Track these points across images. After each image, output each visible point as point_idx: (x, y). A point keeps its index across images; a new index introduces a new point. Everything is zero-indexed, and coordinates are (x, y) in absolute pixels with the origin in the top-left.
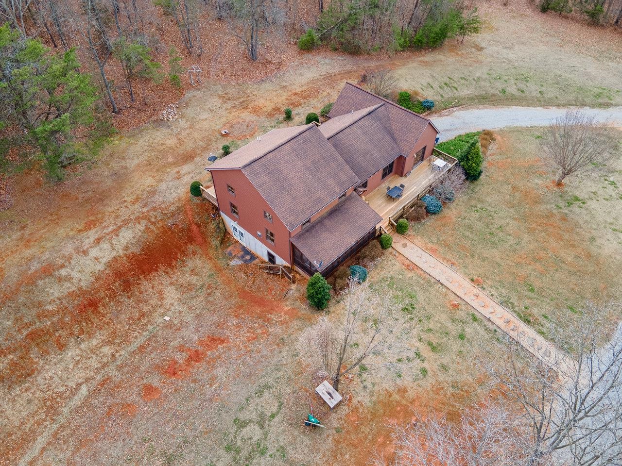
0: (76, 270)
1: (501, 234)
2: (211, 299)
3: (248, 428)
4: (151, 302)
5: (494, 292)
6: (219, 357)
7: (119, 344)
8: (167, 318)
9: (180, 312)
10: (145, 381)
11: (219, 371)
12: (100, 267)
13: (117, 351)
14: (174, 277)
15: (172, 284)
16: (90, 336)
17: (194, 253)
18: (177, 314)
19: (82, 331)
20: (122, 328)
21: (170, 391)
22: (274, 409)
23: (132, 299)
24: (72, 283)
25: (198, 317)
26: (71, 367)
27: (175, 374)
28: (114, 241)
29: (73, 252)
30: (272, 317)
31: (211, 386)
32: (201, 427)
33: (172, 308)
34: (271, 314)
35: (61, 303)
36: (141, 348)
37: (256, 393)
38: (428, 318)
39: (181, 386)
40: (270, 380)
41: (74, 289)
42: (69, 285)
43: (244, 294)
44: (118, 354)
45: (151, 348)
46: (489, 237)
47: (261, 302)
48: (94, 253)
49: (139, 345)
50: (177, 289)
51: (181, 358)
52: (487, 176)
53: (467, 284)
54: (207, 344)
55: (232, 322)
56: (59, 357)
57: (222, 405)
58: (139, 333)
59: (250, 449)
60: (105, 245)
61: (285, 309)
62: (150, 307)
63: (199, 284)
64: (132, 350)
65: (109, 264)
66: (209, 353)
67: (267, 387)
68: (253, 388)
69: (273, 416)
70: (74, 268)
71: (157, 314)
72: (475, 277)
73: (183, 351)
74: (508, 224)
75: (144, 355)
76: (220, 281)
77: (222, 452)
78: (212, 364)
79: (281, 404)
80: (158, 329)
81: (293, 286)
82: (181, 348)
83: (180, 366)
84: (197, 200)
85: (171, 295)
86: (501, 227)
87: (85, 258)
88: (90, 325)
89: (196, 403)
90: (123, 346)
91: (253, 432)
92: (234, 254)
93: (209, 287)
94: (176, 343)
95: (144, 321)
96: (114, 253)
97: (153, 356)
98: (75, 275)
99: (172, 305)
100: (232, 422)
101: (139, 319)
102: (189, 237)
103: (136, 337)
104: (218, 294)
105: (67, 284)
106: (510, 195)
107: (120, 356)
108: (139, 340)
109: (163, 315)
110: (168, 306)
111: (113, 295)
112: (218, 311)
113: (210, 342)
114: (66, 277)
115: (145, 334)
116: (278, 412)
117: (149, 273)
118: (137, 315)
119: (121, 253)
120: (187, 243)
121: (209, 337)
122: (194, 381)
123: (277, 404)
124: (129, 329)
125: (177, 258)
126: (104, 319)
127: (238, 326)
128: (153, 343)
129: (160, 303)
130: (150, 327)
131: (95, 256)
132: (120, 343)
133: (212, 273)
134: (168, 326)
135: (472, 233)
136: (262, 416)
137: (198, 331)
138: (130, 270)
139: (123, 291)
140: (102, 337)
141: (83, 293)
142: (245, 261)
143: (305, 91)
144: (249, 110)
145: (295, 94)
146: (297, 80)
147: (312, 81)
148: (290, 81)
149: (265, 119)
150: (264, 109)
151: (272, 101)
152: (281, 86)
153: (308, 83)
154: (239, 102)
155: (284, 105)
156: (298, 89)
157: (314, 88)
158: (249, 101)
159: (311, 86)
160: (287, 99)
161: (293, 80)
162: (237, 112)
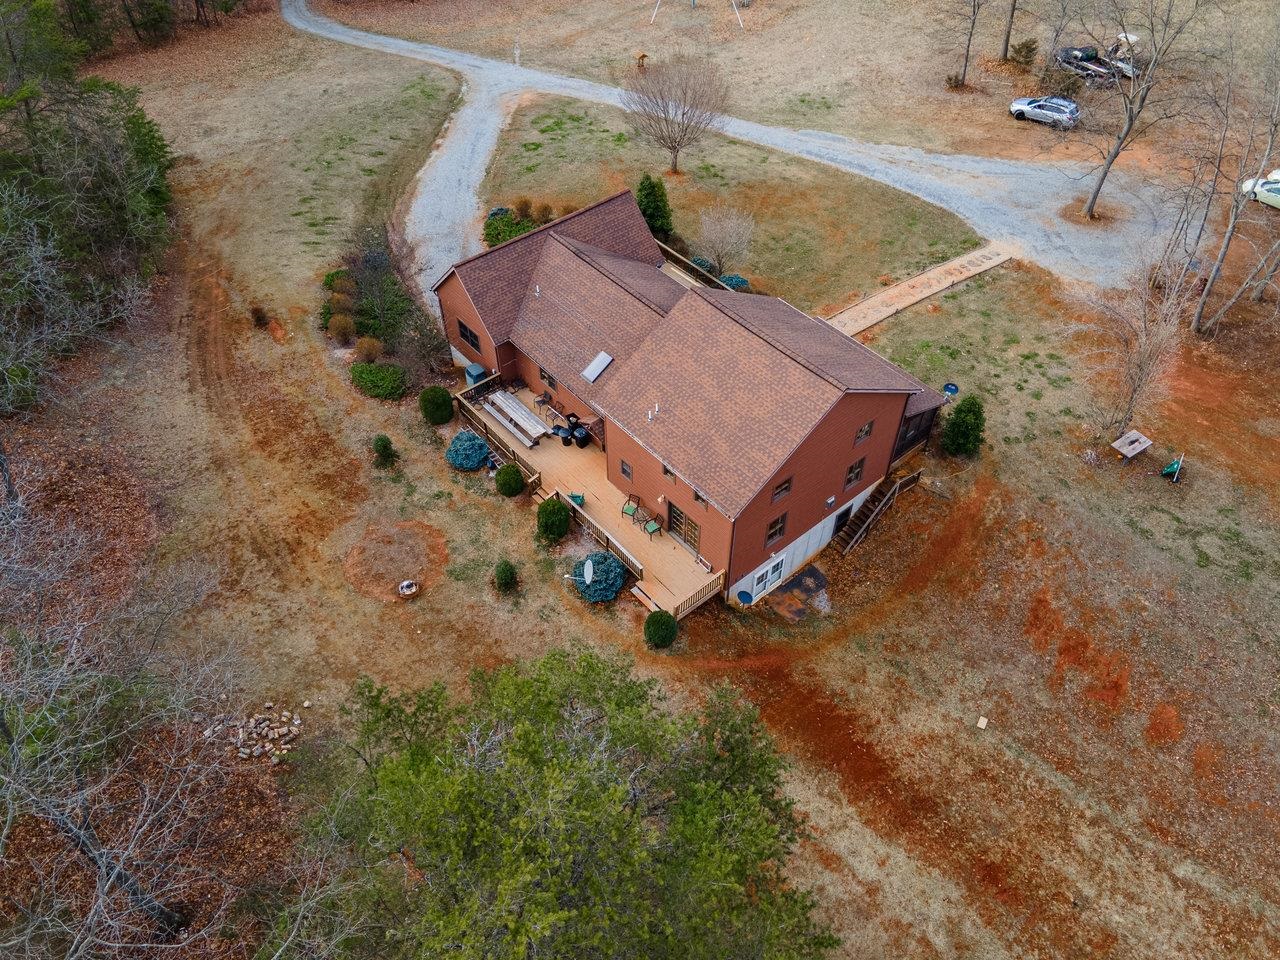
0: (924, 910)
1: (789, 242)
2: (925, 643)
3: (1208, 551)
4: (945, 760)
5: (901, 272)
6: (1079, 604)
7: (1064, 814)
8: (983, 723)
9: (963, 700)
10: (1140, 744)
11: (1111, 598)
12: (899, 856)
13: (1082, 816)
14: (875, 714)
15: (893, 719)
16: (1060, 879)
17: (811, 673)
18: (970, 704)
19: (1058, 896)
20: (1024, 814)
21: (1157, 687)
22: (1165, 517)
23: (949, 798)
24: (961, 918)
25: (972, 662)
26: (1143, 910)
27: (1116, 687)
28: (824, 824)
29: (878, 920)
30: (991, 516)
31: (1144, 608)
32: (1224, 616)
33: (955, 715)
34: (984, 519)
35: (1017, 941)
36: (1062, 765)
37: (1147, 538)
38: (963, 336)
39: (1147, 664)
40: (1119, 520)
41: (972, 913)
42: (968, 924)
43: (913, 581)
44: (1088, 814)
45: (1059, 746)
46: (794, 253)
47: (946, 545)
48: (868, 870)
49: (1059, 773)
50: (907, 709)
51: (1078, 681)
53: (892, 290)
54: (1045, 634)
55: (992, 592)
56: (1132, 941)
57: (1180, 585)
58: (1027, 777)
59: (1236, 548)
60: (840, 843)
61: (974, 495)
62: (960, 761)
63: (887, 669)
64: (1072, 785)
65: (888, 836)
66: (1068, 625)
67: (1131, 523)
68: (1140, 542)
69: (1178, 520)
70: (921, 914)
71: (973, 746)
72: (879, 281)
73: (1062, 678)
74: (766, 231)
75: (1078, 758)
76: (873, 631)
77: (1255, 584)
78: (1093, 614)
79: (1153, 508)
80: (1009, 740)
81: (926, 480)
82: (1055, 684)
83: (1098, 679)
84: (683, 642)
85: (920, 720)
86: (774, 239)
87: (887, 888)
88: (1039, 880)
89: (1182, 630)
90: (1066, 805)
91: (1209, 544)
92: (801, 606)
93: (894, 648)
94: (1043, 699)
95: (995, 769)
96: (854, 824)
97: (1078, 740)
98: (937, 910)
99: (945, 717)
100: (1205, 570)
101: (994, 780)
102: (772, 677)
103: (1040, 781)
104: (913, 630)
105: (968, 929)
107: (1089, 807)
108: (1044, 774)
109: (974, 731)
110: (951, 725)
111: (954, 835)
112: (957, 624)
113: (1039, 628)
114: (950, 933)
115: (1026, 765)
116: (1169, 513)
117: (877, 759)
118: (984, 784)
119: (851, 810)
120: (787, 684)
121: (1027, 632)
122: (1135, 641)
123: (1156, 514)
124: (1023, 798)
125: (829, 705)
126: (1014, 851)
127: (1007, 577)
128: (1048, 744)
129: (945, 742)
130: (1009, 755)
131: (875, 866)
132: (1060, 812)
133: (853, 646)
134: (1001, 721)
135: (787, 266)
136: (1182, 533)
137: (1012, 655)
138: (884, 795)
139: (937, 814)
140: (1056, 855)
141: (973, 896)
142: (819, 587)
143: (256, 424)
144: (308, 539)
145: (263, 444)
146: (192, 436)
147: (214, 409)
148: (190, 449)
149: (367, 506)
150: (314, 506)
151: (279, 490)
152: (207, 469)
153: (220, 416)
154: (255, 560)
155: (310, 467)
156: (240, 438)
157: (250, 407)
158: (260, 539)
159: (236, 413)
160: (283, 460)
161: (189, 443)
162: (309, 565)
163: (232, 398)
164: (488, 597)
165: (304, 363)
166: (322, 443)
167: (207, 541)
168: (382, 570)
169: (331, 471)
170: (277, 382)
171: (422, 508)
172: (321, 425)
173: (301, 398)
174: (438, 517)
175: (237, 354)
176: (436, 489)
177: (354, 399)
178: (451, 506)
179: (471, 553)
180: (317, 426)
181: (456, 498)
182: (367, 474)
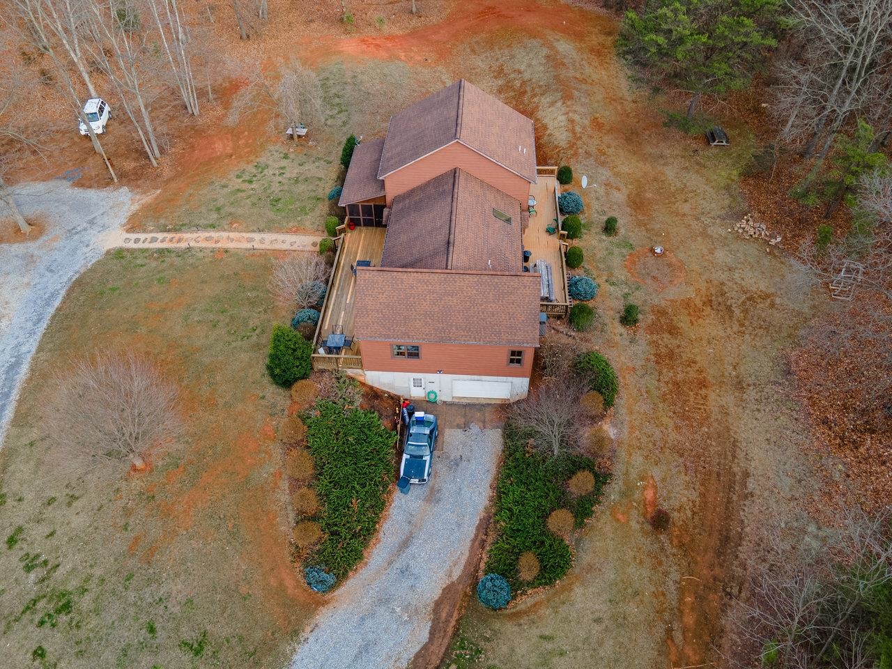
1: (212, 317)
5: (200, 255)
38: (254, 204)
46: (226, 306)
52: (263, 398)
53: (231, 245)
72: (225, 256)
74: (207, 337)
86: (215, 326)
106: (216, 384)
135: (248, 299)
143: (703, 404)
144: (699, 303)
145: (703, 384)
146: (755, 422)
147: (732, 439)
148: (758, 410)
149: (656, 301)
150: (687, 319)
151: (704, 343)
152: (749, 385)
153: (728, 429)
154: (734, 305)
155: (679, 346)
156: (718, 398)
157: (701, 425)
158: (727, 317)
159: (715, 425)
160: (695, 362)
161: (759, 416)
162: (704, 289)
163: (714, 443)
164: (622, 231)
165: (644, 439)
166: (664, 358)
167: (761, 332)
168: (666, 268)
169: (666, 336)
170: (673, 436)
171: (626, 284)
172: (657, 373)
173: (661, 405)
174: (621, 274)
175: (694, 495)
176: (612, 288)
177: (624, 378)
178: (611, 275)
179: (616, 251)
180: (660, 373)
181: (605, 278)
182: (645, 319)
